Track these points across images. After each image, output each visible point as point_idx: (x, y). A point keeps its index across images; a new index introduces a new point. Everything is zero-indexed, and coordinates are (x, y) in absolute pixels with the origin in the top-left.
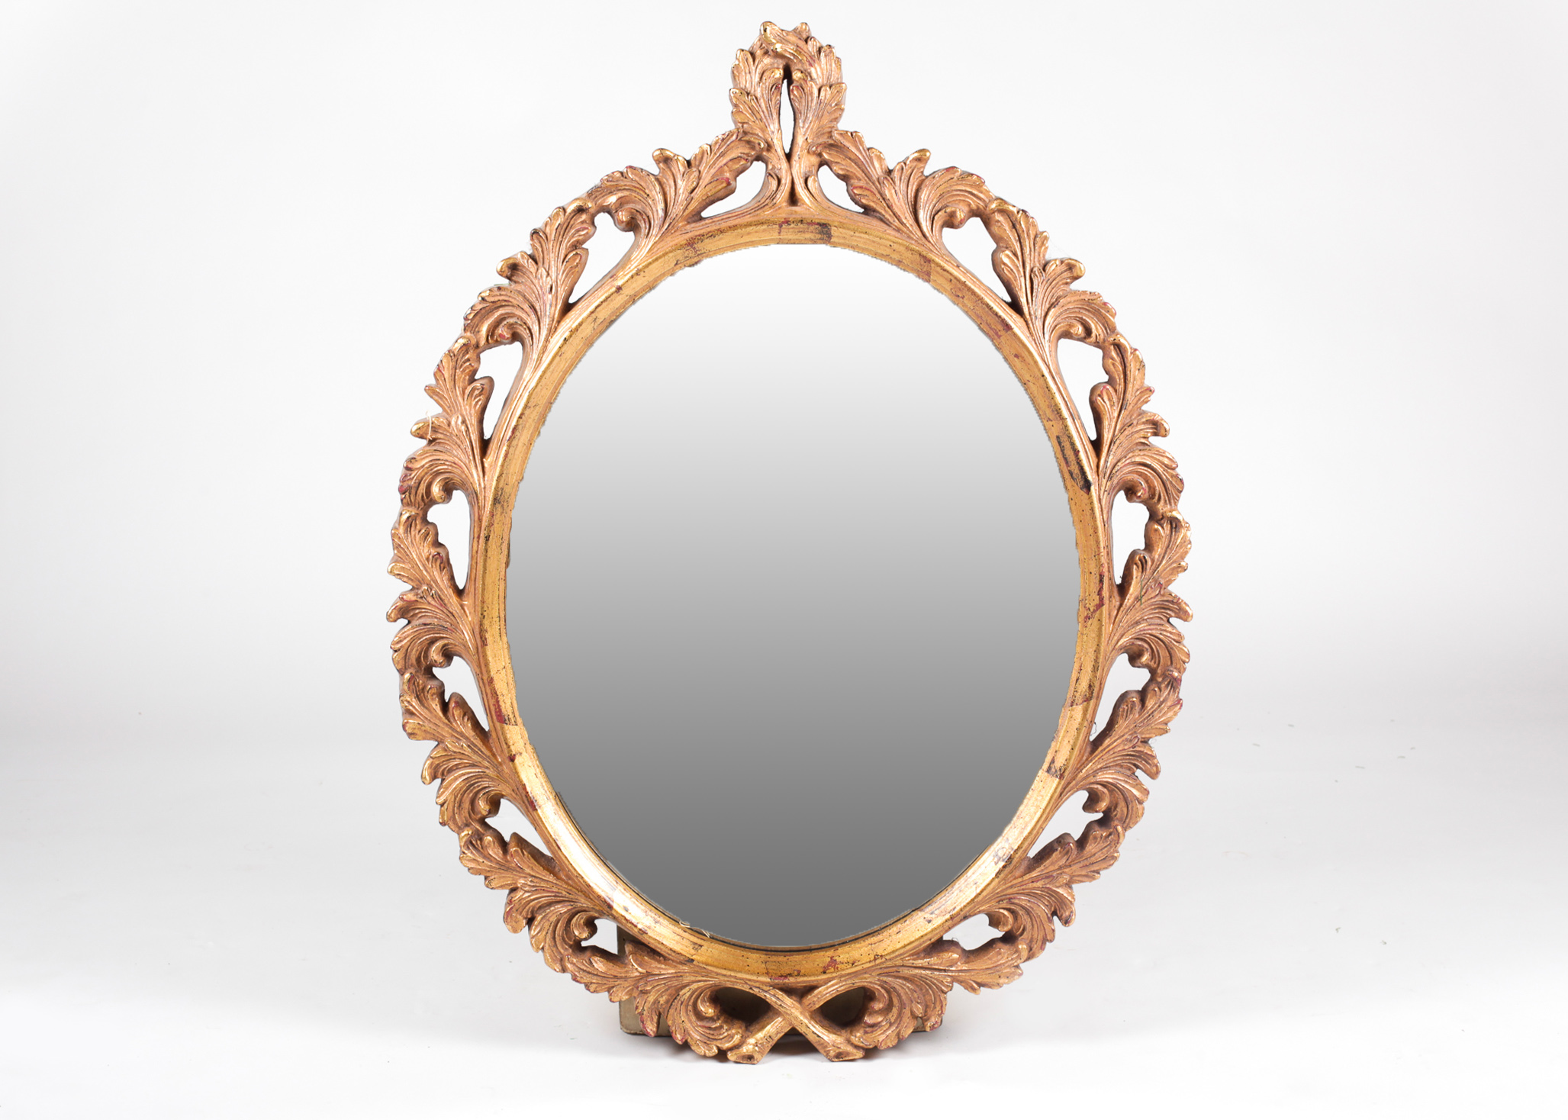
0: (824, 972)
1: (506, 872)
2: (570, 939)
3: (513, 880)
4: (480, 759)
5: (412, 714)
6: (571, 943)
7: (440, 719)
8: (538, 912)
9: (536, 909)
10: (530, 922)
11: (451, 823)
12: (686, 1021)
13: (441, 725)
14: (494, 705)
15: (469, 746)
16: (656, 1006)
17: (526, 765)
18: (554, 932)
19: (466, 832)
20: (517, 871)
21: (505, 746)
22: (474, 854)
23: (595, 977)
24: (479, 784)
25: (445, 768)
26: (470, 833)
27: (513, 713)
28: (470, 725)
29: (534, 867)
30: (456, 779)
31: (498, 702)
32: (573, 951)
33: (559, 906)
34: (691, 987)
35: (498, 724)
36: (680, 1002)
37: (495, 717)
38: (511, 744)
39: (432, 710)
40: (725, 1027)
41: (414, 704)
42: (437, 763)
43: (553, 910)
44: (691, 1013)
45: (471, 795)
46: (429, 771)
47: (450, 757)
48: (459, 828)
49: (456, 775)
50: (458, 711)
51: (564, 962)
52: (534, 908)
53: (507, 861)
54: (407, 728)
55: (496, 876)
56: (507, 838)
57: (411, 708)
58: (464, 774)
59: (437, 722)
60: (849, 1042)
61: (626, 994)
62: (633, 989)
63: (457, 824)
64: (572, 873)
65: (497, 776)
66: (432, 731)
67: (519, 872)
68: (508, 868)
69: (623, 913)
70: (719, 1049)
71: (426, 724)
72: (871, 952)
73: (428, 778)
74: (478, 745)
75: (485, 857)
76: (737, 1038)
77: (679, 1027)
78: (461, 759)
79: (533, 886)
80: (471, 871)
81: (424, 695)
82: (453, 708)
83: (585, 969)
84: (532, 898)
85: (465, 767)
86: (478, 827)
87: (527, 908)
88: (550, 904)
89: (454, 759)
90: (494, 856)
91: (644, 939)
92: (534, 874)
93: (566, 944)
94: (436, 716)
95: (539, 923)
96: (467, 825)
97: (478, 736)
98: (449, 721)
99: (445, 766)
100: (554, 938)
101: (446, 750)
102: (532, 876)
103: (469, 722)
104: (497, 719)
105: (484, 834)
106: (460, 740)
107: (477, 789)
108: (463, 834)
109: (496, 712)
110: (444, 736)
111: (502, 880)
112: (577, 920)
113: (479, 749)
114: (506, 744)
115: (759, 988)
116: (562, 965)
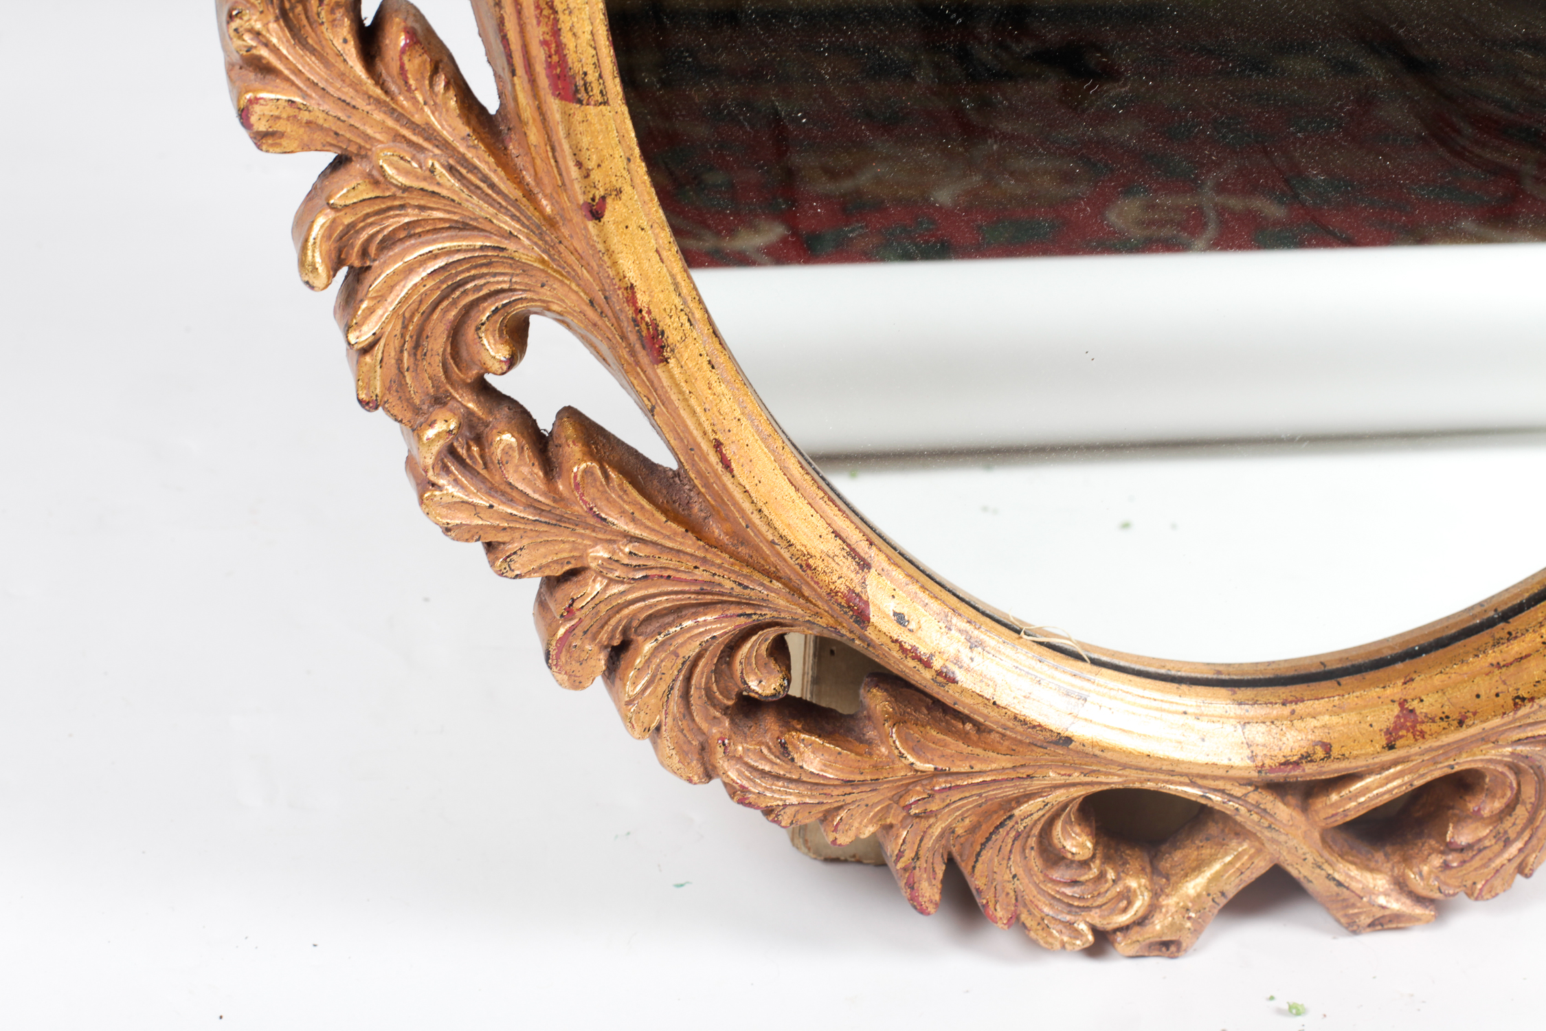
0: (1391, 747)
1: (554, 530)
2: (725, 692)
3: (575, 549)
4: (488, 210)
5: (264, 69)
6: (730, 703)
7: (356, 85)
8: (642, 629)
9: (635, 623)
10: (618, 653)
11: (392, 398)
12: (1021, 873)
13: (360, 103)
14: (545, 43)
15: (451, 169)
16: (944, 842)
17: (633, 227)
18: (688, 679)
19: (440, 427)
20: (587, 526)
21: (574, 172)
22: (463, 487)
23: (793, 788)
24: (482, 282)
25: (372, 237)
26: (453, 425)
27: (597, 65)
28: (453, 103)
29: (637, 514)
30: (410, 269)
31: (556, 32)
32: (732, 721)
33: (709, 618)
34: (1050, 798)
35: (554, 106)
36: (1013, 834)
37: (544, 81)
38: (591, 165)
39: (332, 58)
40: (1111, 875)
41: (274, 40)
42: (347, 221)
43: (690, 628)
44: (1033, 853)
45: (453, 313)
46: (325, 247)
47: (389, 204)
48: (417, 411)
49: (409, 258)
50: (417, 61)
51: (713, 753)
52: (632, 618)
53: (559, 499)
54: (253, 119)
55: (525, 542)
56: (545, 423)
57: (264, 52)
58: (433, 256)
59: (348, 94)
60: (1401, 886)
61: (871, 821)
62: (888, 806)
63: (409, 401)
64: (758, 533)
65: (543, 261)
66: (331, 124)
67: (594, 529)
68: (561, 518)
69: (896, 631)
70: (1095, 930)
71: (312, 104)
72: (1502, 688)
73: (321, 269)
74: (482, 166)
75: (492, 490)
76: (1140, 904)
77: (1003, 888)
78: (422, 208)
79: (638, 568)
80: (453, 534)
81: (306, 10)
82: (403, 51)
83: (767, 768)
84: (630, 597)
85: (436, 230)
86: (471, 405)
87: (613, 622)
88: (678, 611)
89: (402, 207)
90: (521, 486)
91: (947, 695)
92: (637, 532)
93: (714, 706)
94: (342, 76)
95: (648, 661)
96: (439, 401)
97: (481, 140)
98: (387, 92)
99: (371, 231)
100: (686, 695)
101: (376, 183)
102: (633, 539)
103: (451, 93)
104: (554, 87)
105: (487, 425)
106: (421, 149)
107: (471, 298)
108: (430, 433)
109: (550, 66)
110: (368, 138)
111: (542, 550)
112: (752, 646)
113: (485, 179)
114: (579, 164)
115: (1223, 791)
116: (704, 764)
